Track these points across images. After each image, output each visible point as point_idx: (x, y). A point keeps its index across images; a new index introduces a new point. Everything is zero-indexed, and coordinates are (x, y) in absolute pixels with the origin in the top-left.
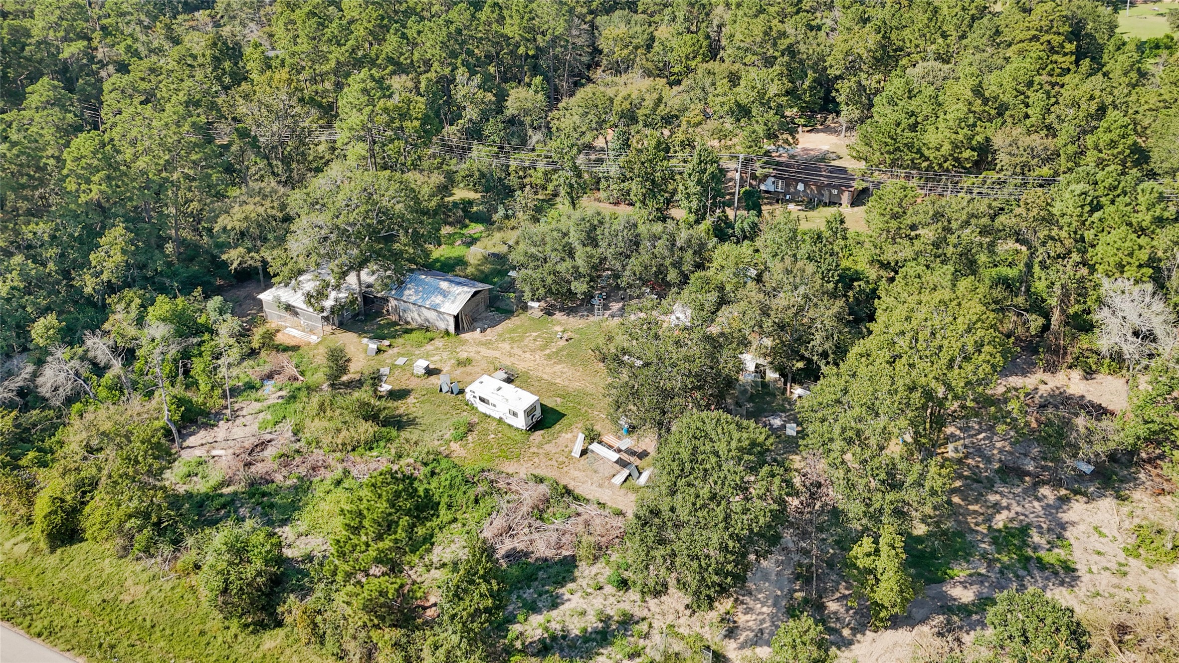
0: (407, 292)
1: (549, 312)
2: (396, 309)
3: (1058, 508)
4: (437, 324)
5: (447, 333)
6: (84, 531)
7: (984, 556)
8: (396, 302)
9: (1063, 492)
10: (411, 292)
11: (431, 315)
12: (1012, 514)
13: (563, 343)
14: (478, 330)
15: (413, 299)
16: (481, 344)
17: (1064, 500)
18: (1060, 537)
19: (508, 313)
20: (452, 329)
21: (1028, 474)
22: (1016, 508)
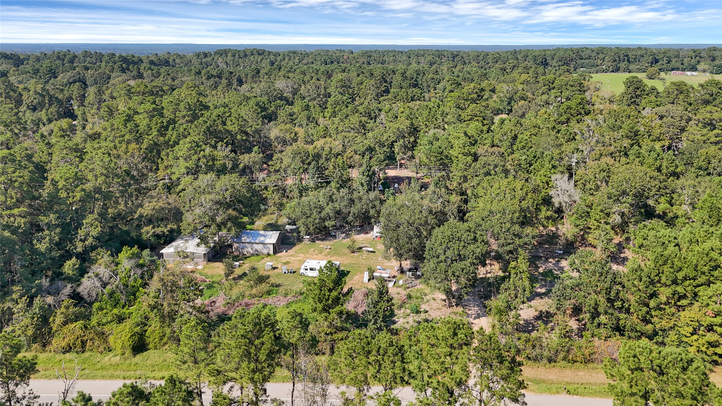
0: (243, 238)
1: (313, 241)
2: (237, 249)
3: (558, 264)
4: (263, 251)
5: (269, 254)
6: (148, 344)
7: (542, 280)
8: (237, 245)
9: (557, 259)
10: (245, 238)
11: (259, 247)
12: (544, 268)
13: (328, 250)
14: (285, 251)
15: (248, 240)
16: (288, 256)
17: (559, 261)
18: (563, 270)
19: (293, 245)
20: (271, 252)
21: (542, 257)
22: (544, 267)
